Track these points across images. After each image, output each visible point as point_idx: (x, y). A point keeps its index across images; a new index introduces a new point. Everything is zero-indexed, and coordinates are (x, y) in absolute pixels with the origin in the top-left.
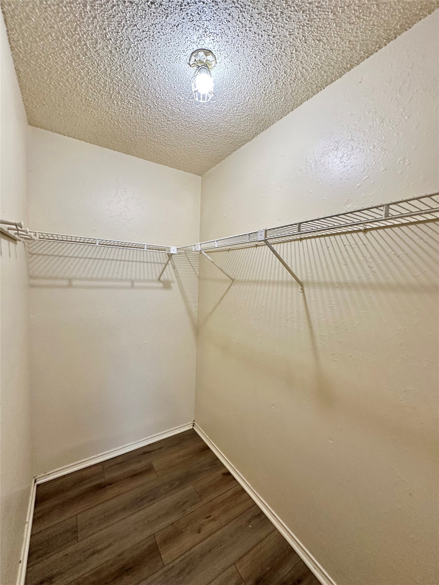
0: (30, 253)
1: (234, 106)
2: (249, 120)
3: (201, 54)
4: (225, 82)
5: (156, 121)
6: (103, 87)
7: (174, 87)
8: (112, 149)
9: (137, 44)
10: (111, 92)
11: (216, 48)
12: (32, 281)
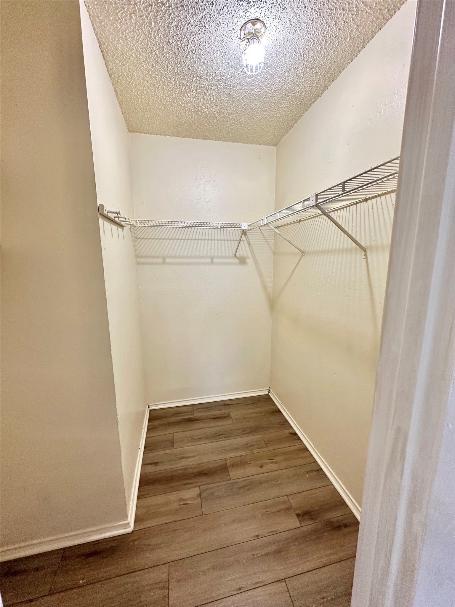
0: (136, 238)
1: (294, 64)
2: (314, 74)
3: (249, 25)
4: (279, 43)
5: (222, 101)
6: (175, 85)
7: (232, 65)
8: (191, 138)
9: (194, 39)
10: (181, 87)
11: (263, 14)
12: (138, 260)
